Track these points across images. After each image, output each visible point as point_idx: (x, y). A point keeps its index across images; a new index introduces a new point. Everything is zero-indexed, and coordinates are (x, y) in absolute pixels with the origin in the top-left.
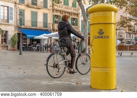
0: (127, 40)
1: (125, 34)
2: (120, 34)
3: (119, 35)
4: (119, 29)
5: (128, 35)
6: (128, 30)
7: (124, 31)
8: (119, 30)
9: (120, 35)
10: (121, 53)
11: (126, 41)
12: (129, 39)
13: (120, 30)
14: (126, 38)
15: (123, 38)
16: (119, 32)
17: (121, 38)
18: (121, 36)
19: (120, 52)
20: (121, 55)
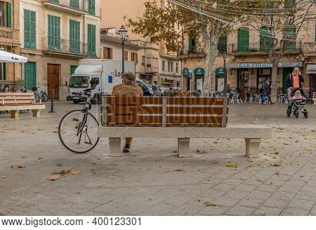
0: (164, 77)
1: (160, 61)
2: (146, 59)
3: (143, 64)
4: (145, 48)
5: (166, 64)
6: (167, 46)
7: (156, 54)
8: (143, 50)
9: (146, 64)
10: (128, 140)
11: (162, 79)
12: (167, 73)
13: (147, 50)
14: (160, 71)
15: (154, 70)
16: (143, 54)
17: (149, 70)
18: (149, 66)
19: (123, 132)
20: (127, 146)
